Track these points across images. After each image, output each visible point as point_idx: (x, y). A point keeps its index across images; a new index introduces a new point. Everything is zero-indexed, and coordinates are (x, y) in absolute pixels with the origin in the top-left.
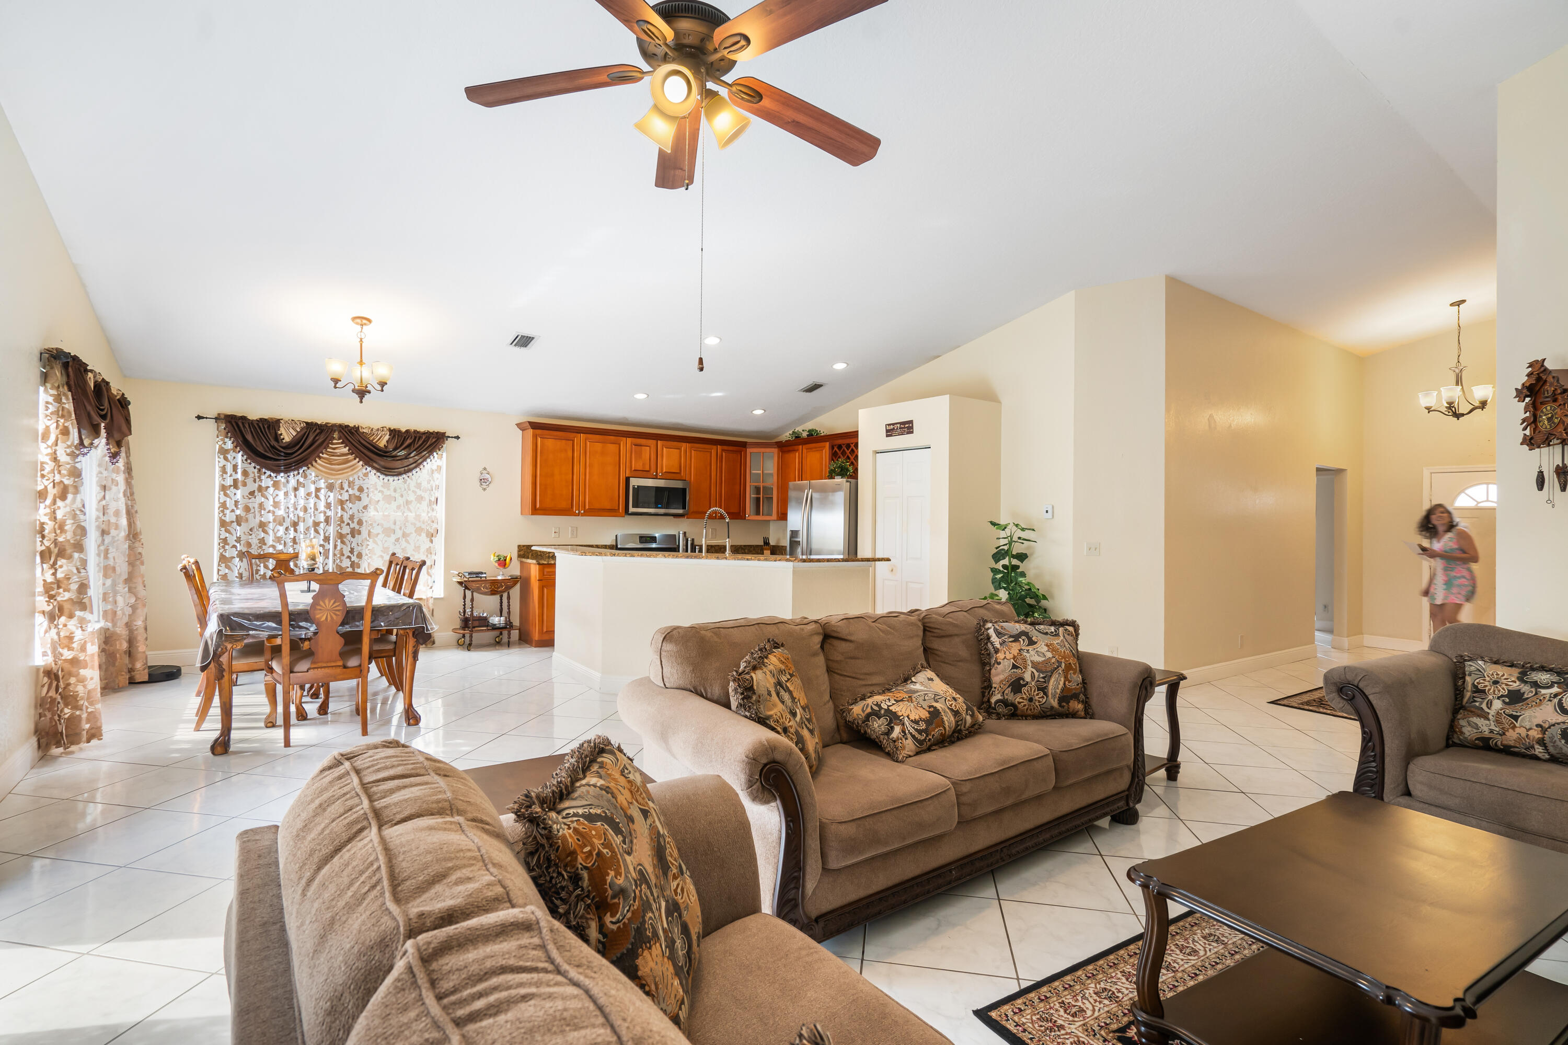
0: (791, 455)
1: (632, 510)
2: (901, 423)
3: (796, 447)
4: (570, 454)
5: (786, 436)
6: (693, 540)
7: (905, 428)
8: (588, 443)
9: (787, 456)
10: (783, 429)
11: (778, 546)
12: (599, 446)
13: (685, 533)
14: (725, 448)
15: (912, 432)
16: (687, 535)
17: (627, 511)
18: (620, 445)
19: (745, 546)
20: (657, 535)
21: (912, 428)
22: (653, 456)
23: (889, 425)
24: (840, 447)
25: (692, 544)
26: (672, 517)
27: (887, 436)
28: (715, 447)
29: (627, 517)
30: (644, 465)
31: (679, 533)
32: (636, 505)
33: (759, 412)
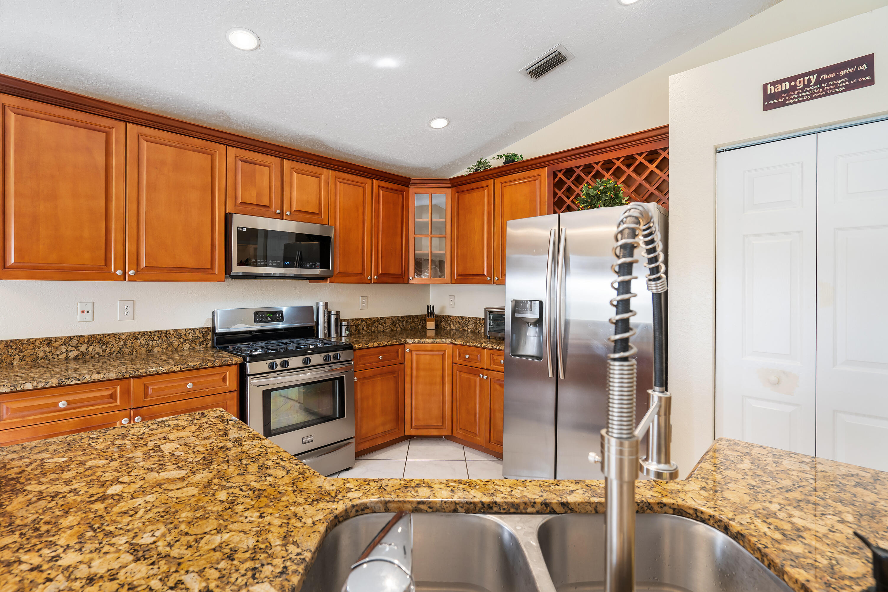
0: (475, 194)
1: (236, 269)
2: (819, 72)
3: (484, 183)
4: (101, 159)
5: (464, 172)
6: (338, 313)
7: (838, 77)
8: (144, 144)
9: (467, 197)
10: (455, 164)
11: (443, 316)
12: (169, 153)
13: (326, 304)
14: (383, 184)
15: (871, 82)
16: (329, 307)
17: (228, 273)
18: (212, 156)
19: (402, 317)
20: (284, 309)
21: (870, 71)
22: (276, 183)
23: (773, 84)
24: (569, 172)
25: (337, 320)
26: (307, 281)
27: (766, 108)
28: (369, 181)
29: (230, 282)
30: (259, 195)
31: (318, 304)
32: (241, 263)
33: (439, 123)
